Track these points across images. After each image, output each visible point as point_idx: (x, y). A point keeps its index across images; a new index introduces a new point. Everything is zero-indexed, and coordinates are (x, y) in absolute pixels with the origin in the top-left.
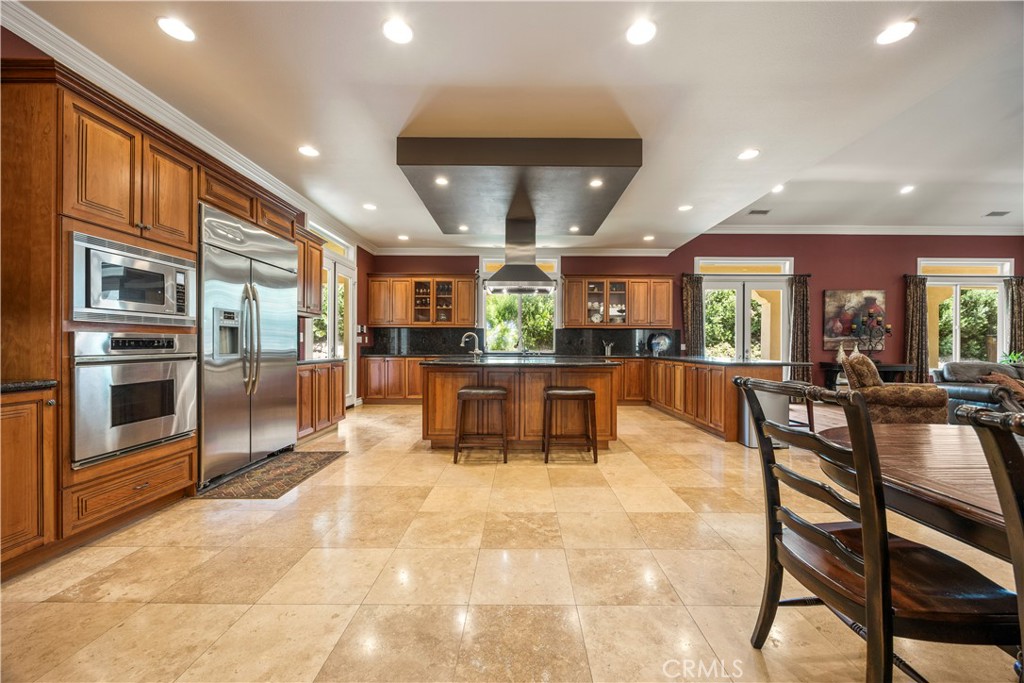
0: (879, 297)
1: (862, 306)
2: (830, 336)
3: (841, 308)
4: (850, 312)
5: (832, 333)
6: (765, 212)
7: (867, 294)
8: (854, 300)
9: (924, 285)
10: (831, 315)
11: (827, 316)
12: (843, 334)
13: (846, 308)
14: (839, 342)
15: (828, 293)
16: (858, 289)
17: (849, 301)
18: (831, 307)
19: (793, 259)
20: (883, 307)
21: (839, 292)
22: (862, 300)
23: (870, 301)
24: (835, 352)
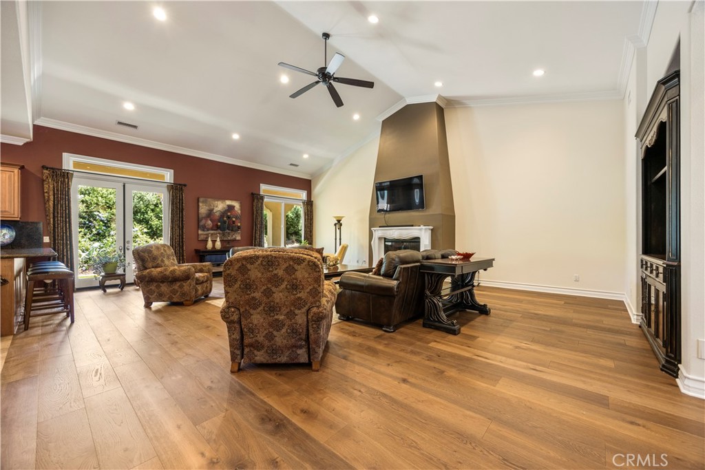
0: (237, 205)
1: (226, 211)
2: (203, 231)
3: (211, 211)
4: (218, 214)
5: (204, 228)
6: (135, 127)
7: (229, 202)
8: (220, 206)
9: (263, 201)
10: (204, 215)
11: (200, 216)
12: (212, 229)
13: (215, 211)
14: (207, 235)
15: (201, 200)
16: (223, 199)
17: (217, 206)
18: (203, 210)
19: (172, 171)
20: (239, 212)
21: (209, 200)
22: (225, 206)
23: (231, 208)
24: (206, 241)
